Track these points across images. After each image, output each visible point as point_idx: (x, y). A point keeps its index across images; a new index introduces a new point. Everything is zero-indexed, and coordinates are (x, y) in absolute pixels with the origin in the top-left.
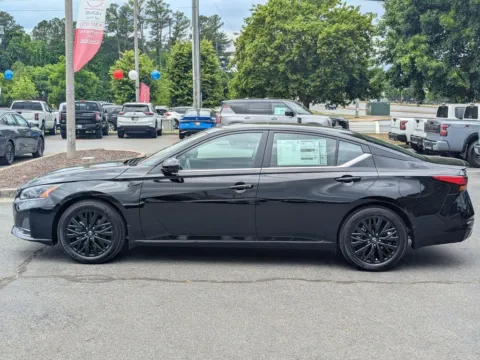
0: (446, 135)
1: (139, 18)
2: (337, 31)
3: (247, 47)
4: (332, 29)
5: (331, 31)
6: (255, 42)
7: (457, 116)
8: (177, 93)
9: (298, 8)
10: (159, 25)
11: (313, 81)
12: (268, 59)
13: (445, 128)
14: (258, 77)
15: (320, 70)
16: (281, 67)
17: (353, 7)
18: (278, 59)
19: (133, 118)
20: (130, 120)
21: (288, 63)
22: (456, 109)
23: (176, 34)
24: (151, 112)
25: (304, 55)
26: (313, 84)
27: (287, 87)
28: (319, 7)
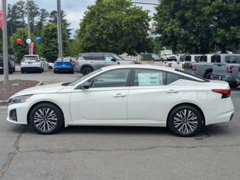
0: (195, 70)
1: (22, 11)
2: (131, 19)
3: (87, 27)
4: (129, 18)
5: (129, 19)
6: (91, 24)
7: (195, 60)
8: (46, 50)
9: (112, 7)
10: (32, 15)
11: (120, 44)
12: (98, 32)
13: (195, 67)
14: (93, 42)
15: (124, 38)
16: (105, 37)
17: (139, 7)
18: (102, 32)
19: (29, 63)
20: (28, 64)
21: (107, 35)
22: (195, 57)
23: (41, 20)
24: (39, 59)
25: (116, 31)
26: (120, 45)
27: (107, 47)
28: (122, 7)
